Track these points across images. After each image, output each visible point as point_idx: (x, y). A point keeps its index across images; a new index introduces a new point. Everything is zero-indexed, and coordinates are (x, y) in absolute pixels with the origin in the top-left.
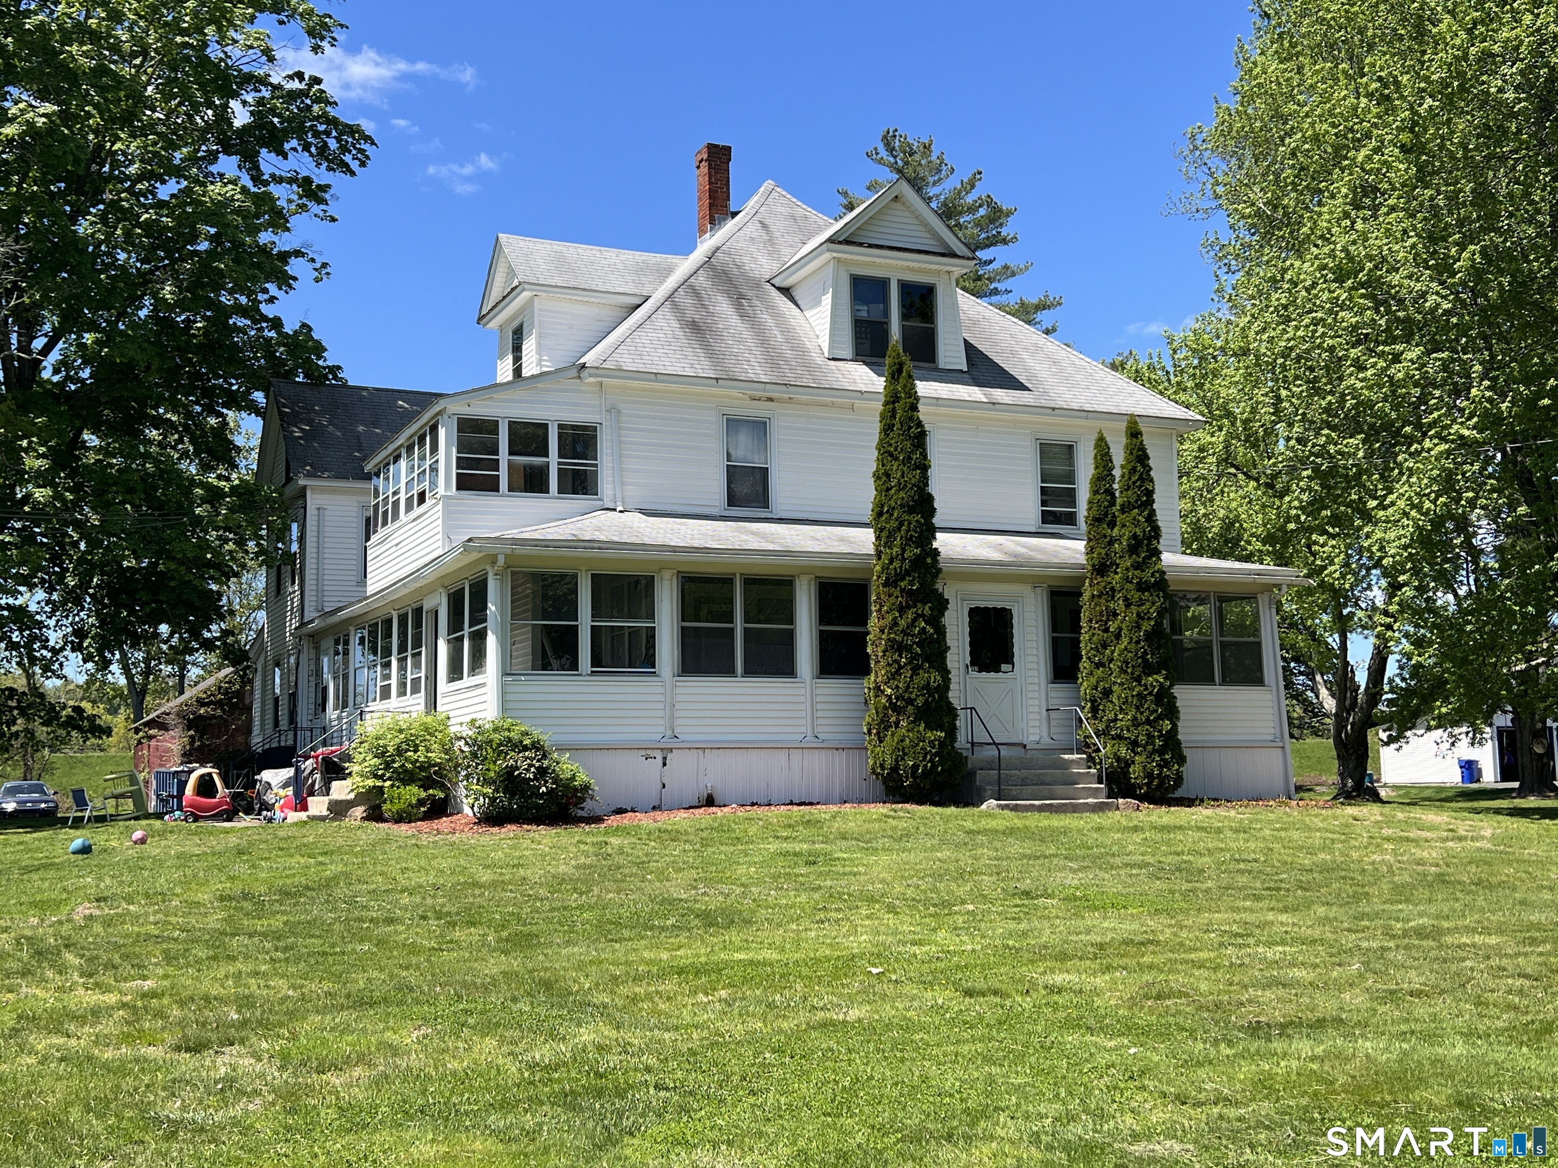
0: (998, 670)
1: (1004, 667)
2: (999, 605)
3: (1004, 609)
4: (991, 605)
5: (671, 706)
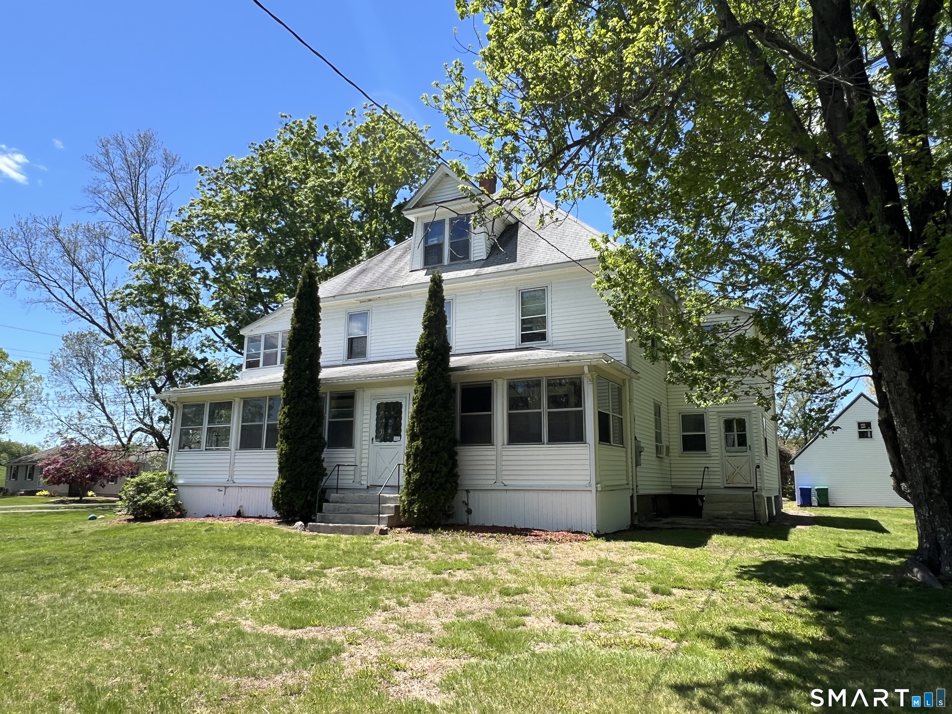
0: (391, 440)
1: (395, 438)
2: (394, 400)
3: (397, 403)
4: (389, 401)
5: (232, 464)
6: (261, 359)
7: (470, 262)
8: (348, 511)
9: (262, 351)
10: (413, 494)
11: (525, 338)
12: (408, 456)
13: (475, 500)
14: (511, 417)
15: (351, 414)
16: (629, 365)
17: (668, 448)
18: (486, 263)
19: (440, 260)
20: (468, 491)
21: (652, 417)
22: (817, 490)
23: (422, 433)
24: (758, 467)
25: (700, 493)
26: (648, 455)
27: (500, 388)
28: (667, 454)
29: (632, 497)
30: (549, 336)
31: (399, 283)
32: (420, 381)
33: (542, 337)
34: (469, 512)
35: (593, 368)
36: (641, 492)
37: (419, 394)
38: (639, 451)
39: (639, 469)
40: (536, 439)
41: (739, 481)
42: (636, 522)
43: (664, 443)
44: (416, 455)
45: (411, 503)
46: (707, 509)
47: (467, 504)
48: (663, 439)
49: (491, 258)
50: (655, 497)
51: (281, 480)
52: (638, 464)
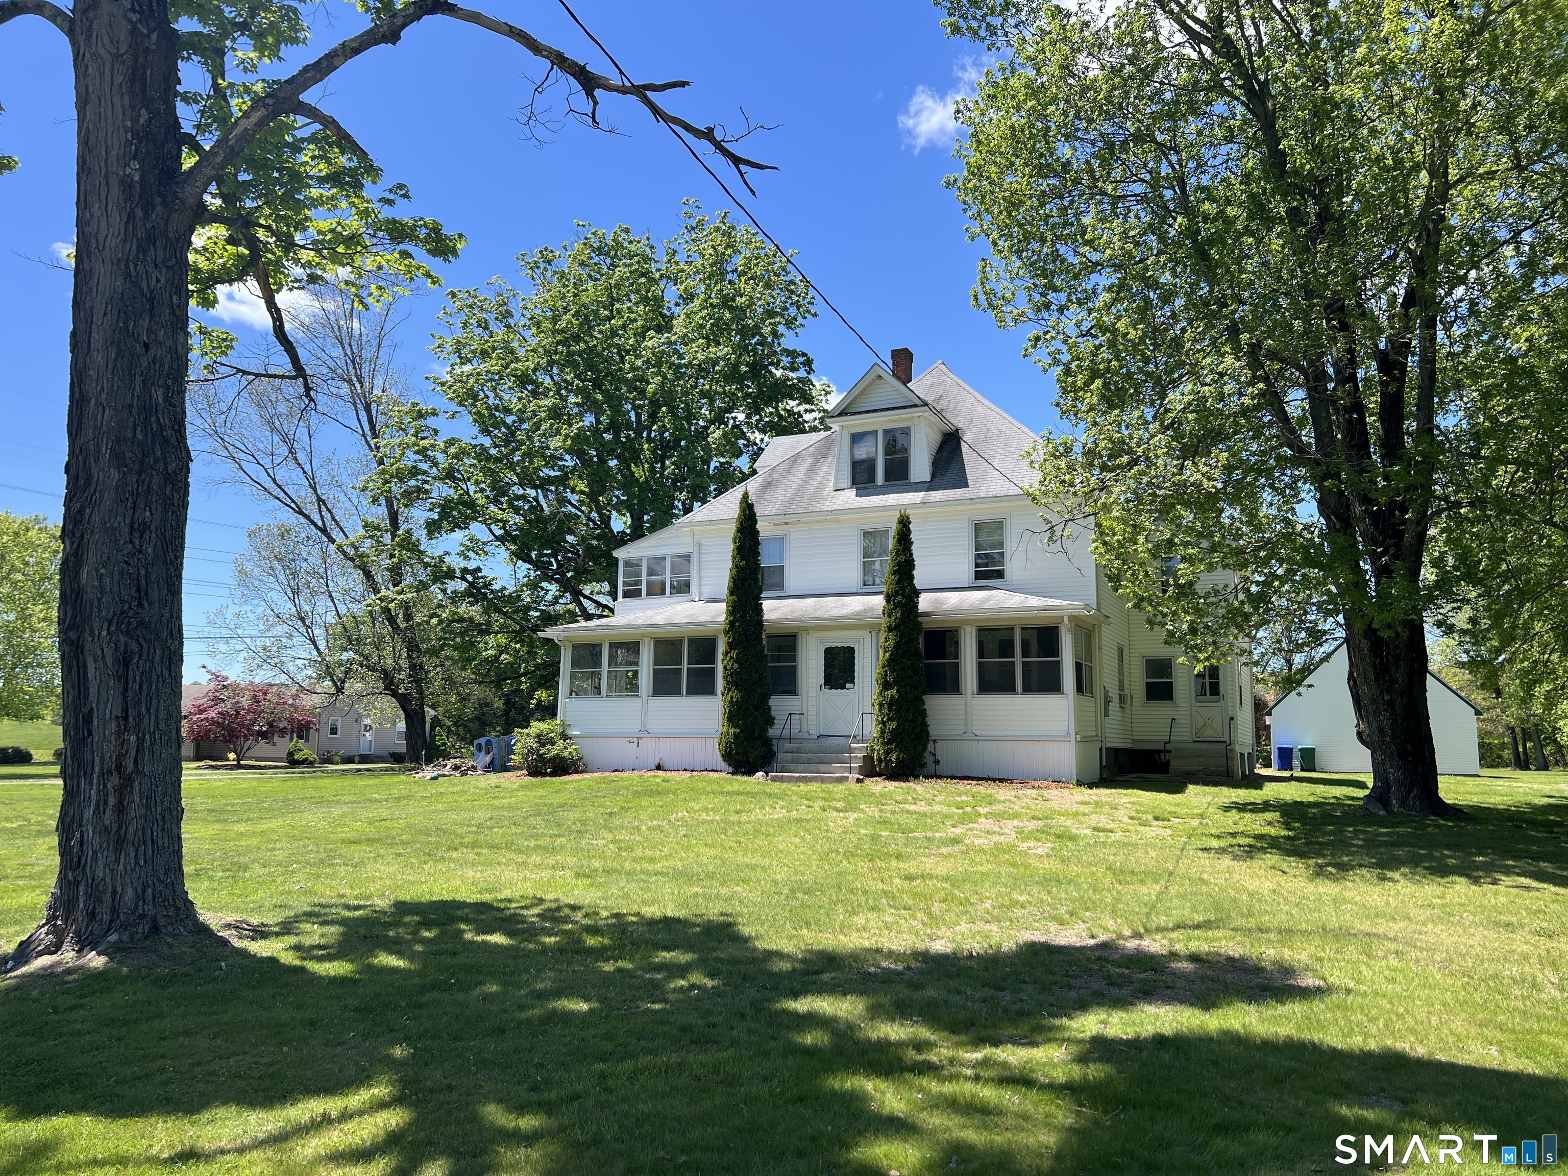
0: (843, 687)
1: (848, 685)
2: (845, 645)
3: (848, 648)
4: (839, 645)
5: (645, 713)
6: (644, 588)
7: (910, 484)
8: (809, 762)
9: (644, 578)
10: (889, 742)
11: (979, 576)
12: (881, 705)
13: (943, 750)
14: (981, 666)
15: (794, 659)
16: (1098, 610)
17: (1132, 697)
18: (931, 486)
19: (872, 479)
20: (935, 741)
21: (1115, 663)
22: (1301, 750)
23: (896, 682)
24: (1232, 719)
25: (1168, 747)
26: (1114, 706)
27: (968, 635)
28: (1131, 705)
29: (1101, 749)
30: (1007, 574)
31: (826, 506)
32: (890, 629)
33: (1000, 575)
34: (937, 762)
35: (1072, 618)
36: (1110, 745)
37: (891, 643)
38: (1107, 701)
39: (1107, 720)
40: (1010, 688)
41: (1209, 734)
42: (1105, 776)
43: (1127, 691)
44: (890, 705)
45: (887, 753)
46: (1174, 764)
47: (934, 755)
48: (1126, 686)
49: (935, 481)
50: (1117, 751)
51: (732, 731)
52: (1106, 715)
